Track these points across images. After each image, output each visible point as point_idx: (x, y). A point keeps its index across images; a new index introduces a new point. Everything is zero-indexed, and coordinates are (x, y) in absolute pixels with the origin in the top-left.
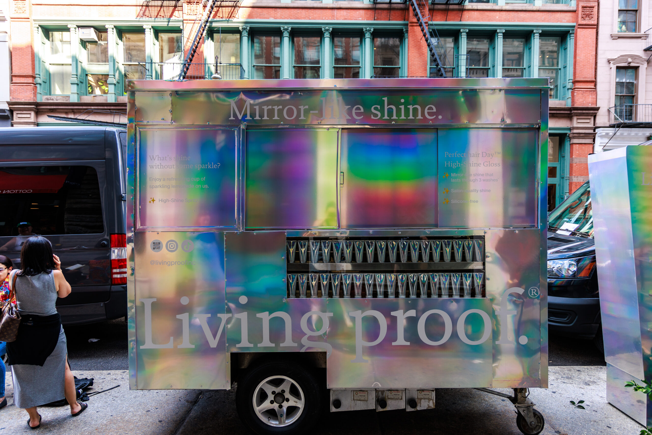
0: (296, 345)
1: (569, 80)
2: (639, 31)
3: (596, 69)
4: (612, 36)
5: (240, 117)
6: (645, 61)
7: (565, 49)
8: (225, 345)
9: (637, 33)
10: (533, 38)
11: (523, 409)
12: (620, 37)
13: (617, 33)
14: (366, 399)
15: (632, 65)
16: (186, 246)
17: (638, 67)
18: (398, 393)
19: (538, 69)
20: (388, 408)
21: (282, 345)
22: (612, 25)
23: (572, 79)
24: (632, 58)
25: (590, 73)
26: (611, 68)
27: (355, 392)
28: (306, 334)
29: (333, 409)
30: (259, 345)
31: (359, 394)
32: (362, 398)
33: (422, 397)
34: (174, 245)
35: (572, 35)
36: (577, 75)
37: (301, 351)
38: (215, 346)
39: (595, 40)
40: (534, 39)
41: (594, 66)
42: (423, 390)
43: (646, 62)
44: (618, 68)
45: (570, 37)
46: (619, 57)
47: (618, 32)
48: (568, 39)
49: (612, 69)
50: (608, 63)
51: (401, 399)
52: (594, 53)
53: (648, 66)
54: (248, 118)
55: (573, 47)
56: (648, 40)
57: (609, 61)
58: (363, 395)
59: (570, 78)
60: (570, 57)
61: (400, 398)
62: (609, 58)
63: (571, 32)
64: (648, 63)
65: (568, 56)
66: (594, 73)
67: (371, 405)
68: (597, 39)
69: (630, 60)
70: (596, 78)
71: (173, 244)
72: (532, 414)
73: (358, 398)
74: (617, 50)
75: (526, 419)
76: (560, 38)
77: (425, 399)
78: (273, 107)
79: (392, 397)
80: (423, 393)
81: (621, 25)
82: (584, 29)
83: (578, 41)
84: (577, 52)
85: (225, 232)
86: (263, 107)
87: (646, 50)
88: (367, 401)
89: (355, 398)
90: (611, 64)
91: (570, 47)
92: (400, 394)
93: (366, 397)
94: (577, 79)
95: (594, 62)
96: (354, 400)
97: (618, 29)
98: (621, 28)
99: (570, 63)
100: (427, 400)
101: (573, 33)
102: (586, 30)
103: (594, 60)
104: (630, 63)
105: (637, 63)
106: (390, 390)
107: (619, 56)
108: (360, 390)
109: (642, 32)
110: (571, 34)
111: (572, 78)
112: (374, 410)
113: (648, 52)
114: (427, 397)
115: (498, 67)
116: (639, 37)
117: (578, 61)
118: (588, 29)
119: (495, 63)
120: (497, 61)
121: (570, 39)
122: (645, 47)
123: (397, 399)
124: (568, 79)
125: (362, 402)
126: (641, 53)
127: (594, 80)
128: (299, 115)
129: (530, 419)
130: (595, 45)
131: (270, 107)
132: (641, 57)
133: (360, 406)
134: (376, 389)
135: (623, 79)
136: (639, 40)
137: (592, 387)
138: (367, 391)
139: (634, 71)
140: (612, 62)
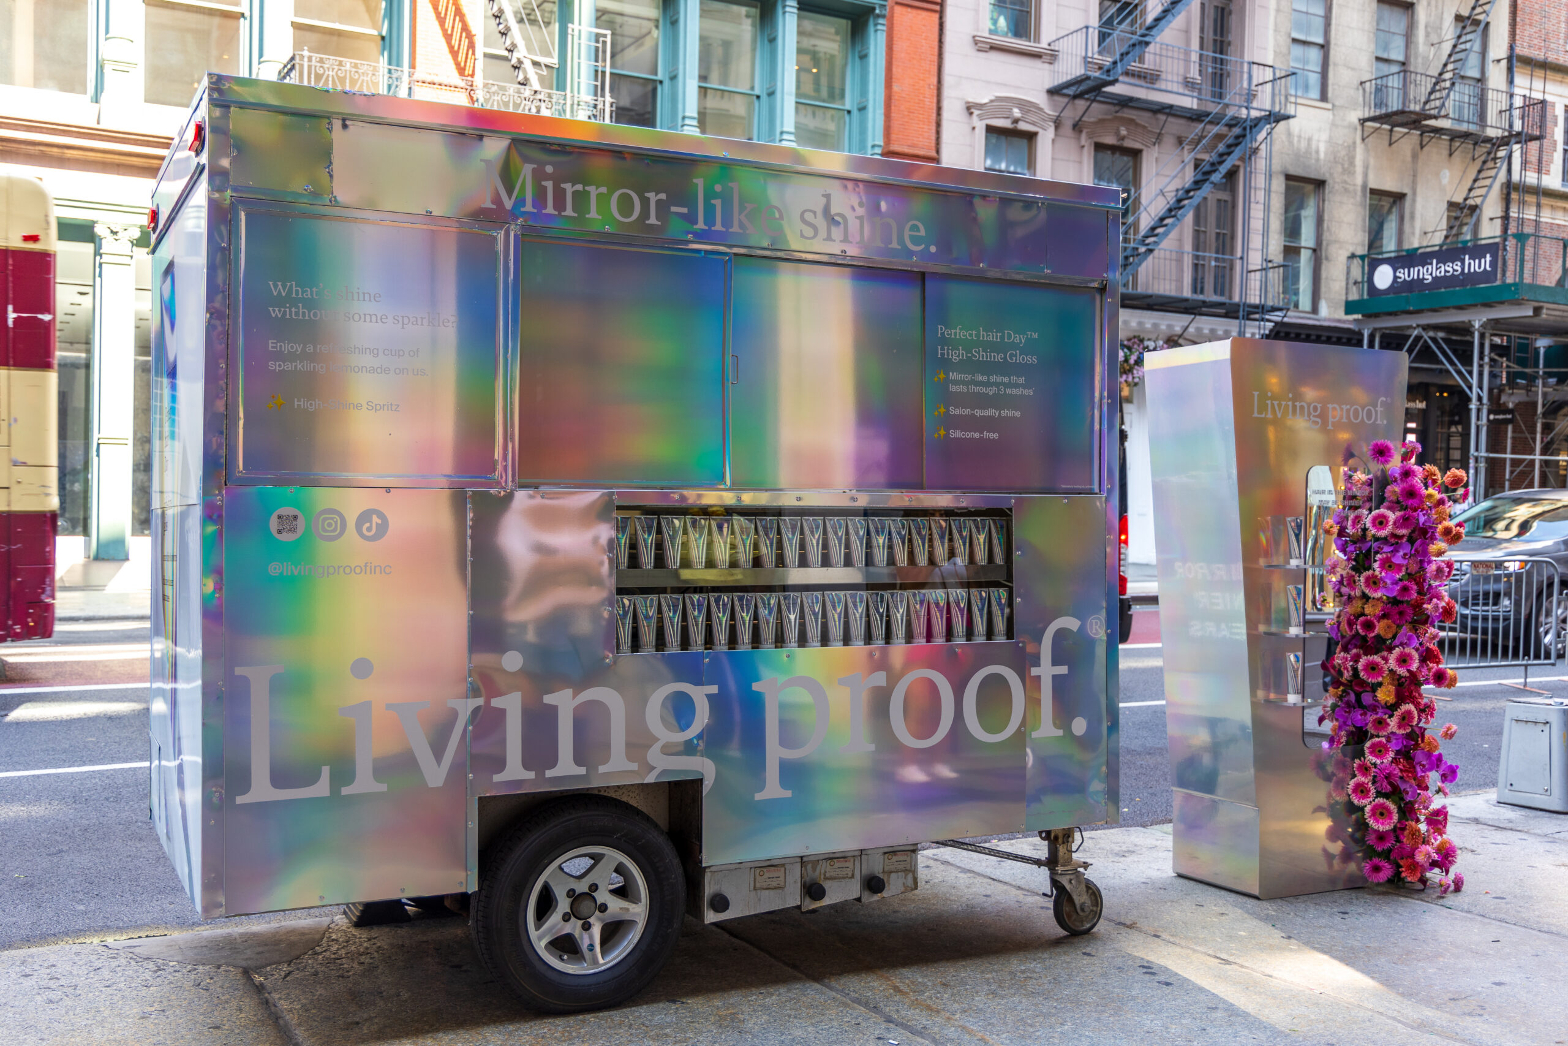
0: (634, 766)
1: (873, 146)
2: (1037, 39)
3: (938, 125)
4: (976, 41)
5: (508, 204)
6: (1051, 120)
7: (864, 57)
8: (466, 776)
9: (1032, 44)
10: (780, 11)
11: (1068, 877)
12: (994, 48)
13: (987, 35)
14: (782, 884)
15: (1023, 126)
16: (367, 525)
17: (1035, 134)
18: (847, 864)
19: (793, 105)
20: (826, 901)
21: (602, 769)
22: (977, 11)
23: (879, 146)
24: (1021, 109)
25: (926, 134)
26: (974, 128)
27: (758, 870)
28: (658, 740)
29: (711, 917)
30: (549, 774)
31: (767, 875)
32: (774, 883)
33: (892, 868)
34: (336, 523)
35: (881, 21)
36: (893, 137)
37: (646, 782)
38: (440, 783)
39: (936, 44)
40: (784, 13)
41: (934, 115)
42: (894, 853)
43: (1052, 124)
44: (990, 129)
45: (876, 25)
46: (992, 101)
47: (991, 32)
48: (871, 29)
49: (977, 130)
50: (965, 113)
51: (853, 876)
52: (935, 80)
53: (1056, 135)
54: (529, 207)
55: (884, 54)
56: (1056, 65)
57: (969, 109)
58: (776, 874)
59: (877, 143)
60: (875, 81)
61: (850, 874)
62: (970, 100)
63: (877, 11)
64: (1057, 128)
65: (871, 77)
66: (933, 137)
67: (791, 898)
68: (941, 42)
69: (1017, 113)
70: (938, 151)
71: (332, 519)
72: (1083, 887)
73: (765, 885)
74: (988, 82)
75: (1075, 897)
76: (850, 22)
77: (897, 872)
78: (587, 188)
79: (833, 874)
80: (895, 858)
81: (995, 15)
82: (909, 10)
83: (895, 39)
84: (894, 70)
85: (470, 491)
86: (563, 186)
87: (1053, 92)
88: (782, 888)
89: (758, 885)
90: (974, 116)
91: (876, 54)
92: (850, 864)
93: (782, 878)
94: (895, 147)
95: (934, 105)
96: (755, 889)
97: (989, 25)
98: (995, 22)
99: (875, 100)
100: (903, 874)
101: (884, 16)
102: (914, 12)
103: (935, 100)
104: (1016, 121)
105: (1033, 124)
106: (831, 858)
107: (993, 98)
108: (768, 863)
109: (1044, 44)
110: (878, 16)
111: (882, 143)
112: (799, 907)
113: (1057, 98)
114: (901, 866)
115: (688, 81)
116: (1036, 56)
117: (895, 97)
118: (920, 12)
119: (677, 69)
120: (685, 64)
121: (876, 31)
122: (1049, 84)
123: (844, 878)
124: (870, 143)
125: (772, 892)
126: (1041, 99)
127: (933, 154)
128: (645, 213)
129: (1081, 898)
130: (936, 58)
131: (579, 187)
132: (1041, 109)
133: (770, 903)
134: (802, 857)
135: (1000, 162)
136: (1037, 63)
137: (1131, 858)
138: (783, 865)
139: (1024, 142)
140: (976, 112)
